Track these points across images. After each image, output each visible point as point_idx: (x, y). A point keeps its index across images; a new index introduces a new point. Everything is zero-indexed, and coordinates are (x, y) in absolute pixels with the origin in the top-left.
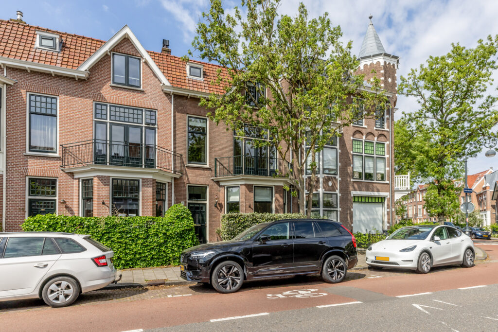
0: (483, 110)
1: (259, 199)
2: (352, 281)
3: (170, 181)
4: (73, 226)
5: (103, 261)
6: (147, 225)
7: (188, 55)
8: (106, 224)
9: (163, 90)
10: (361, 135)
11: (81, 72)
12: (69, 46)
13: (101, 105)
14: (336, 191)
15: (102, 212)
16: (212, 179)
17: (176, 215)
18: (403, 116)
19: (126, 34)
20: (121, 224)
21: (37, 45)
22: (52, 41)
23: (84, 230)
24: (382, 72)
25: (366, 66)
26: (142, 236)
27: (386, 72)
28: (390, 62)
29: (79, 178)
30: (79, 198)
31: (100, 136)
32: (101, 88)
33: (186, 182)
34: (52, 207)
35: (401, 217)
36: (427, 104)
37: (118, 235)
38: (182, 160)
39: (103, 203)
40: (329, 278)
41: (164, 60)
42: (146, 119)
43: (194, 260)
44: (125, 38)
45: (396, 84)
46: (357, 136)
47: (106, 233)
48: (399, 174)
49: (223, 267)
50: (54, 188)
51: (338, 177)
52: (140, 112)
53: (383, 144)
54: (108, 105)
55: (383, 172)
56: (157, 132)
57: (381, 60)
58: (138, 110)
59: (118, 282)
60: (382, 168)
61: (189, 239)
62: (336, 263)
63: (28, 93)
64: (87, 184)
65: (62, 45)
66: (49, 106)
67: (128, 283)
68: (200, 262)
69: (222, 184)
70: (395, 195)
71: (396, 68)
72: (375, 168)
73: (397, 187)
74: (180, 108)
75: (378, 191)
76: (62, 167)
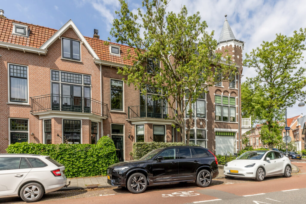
1: (156, 133)
2: (215, 186)
3: (100, 121)
4: (39, 150)
5: (58, 173)
6: (86, 150)
8: (60, 148)
9: (94, 62)
10: (220, 92)
11: (42, 50)
12: (34, 33)
13: (56, 71)
14: (204, 128)
15: (58, 141)
16: (127, 120)
17: (104, 143)
18: (247, 80)
19: (70, 25)
20: (69, 149)
21: (14, 32)
22: (23, 30)
23: (46, 153)
24: (233, 51)
25: (223, 47)
26: (83, 157)
27: (236, 51)
28: (238, 45)
29: (42, 119)
30: (42, 132)
31: (55, 92)
32: (55, 61)
33: (110, 122)
35: (245, 145)
36: (262, 72)
37: (68, 156)
38: (108, 108)
39: (58, 135)
40: (201, 184)
41: (95, 42)
42: (84, 81)
43: (115, 172)
44: (70, 28)
45: (242, 59)
46: (218, 93)
47: (60, 154)
48: (244, 118)
49: (134, 177)
50: (26, 125)
51: (206, 119)
53: (234, 98)
54: (60, 71)
55: (234, 116)
56: (91, 89)
57: (233, 44)
58: (79, 75)
59: (68, 186)
60: (233, 113)
61: (113, 158)
62: (205, 174)
63: (8, 64)
64: (48, 123)
65: (29, 32)
66: (22, 72)
67: (74, 187)
68: (120, 174)
69: (133, 123)
70: (242, 131)
71: (242, 49)
72: (229, 113)
73: (243, 126)
74: (106, 74)
75: (230, 128)
76: (31, 112)
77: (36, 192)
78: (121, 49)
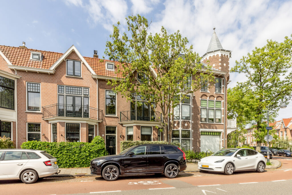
0: (288, 79)
1: (144, 133)
3: (96, 124)
4: (44, 147)
5: (49, 163)
6: (80, 147)
7: (103, 59)
8: (60, 145)
9: (92, 77)
10: (206, 97)
11: (51, 70)
12: (46, 57)
13: (61, 86)
14: (189, 129)
15: (62, 139)
16: (119, 123)
17: (95, 141)
18: (238, 84)
19: (73, 50)
20: (67, 146)
21: (31, 58)
22: (38, 56)
23: (49, 148)
24: (220, 60)
25: (210, 57)
26: (78, 152)
27: (222, 60)
28: (225, 54)
29: (51, 123)
30: (51, 133)
31: (61, 102)
32: (61, 78)
33: (105, 124)
34: (39, 137)
36: (252, 77)
37: (66, 151)
38: (103, 113)
39: (62, 135)
40: (168, 175)
41: (94, 61)
42: (84, 92)
43: (94, 164)
44: (73, 52)
45: (229, 67)
46: (204, 98)
47: (60, 150)
48: (230, 119)
49: (108, 168)
50: (39, 128)
51: (190, 121)
52: (81, 89)
53: (220, 102)
54: (65, 86)
55: (220, 118)
56: (89, 99)
57: (219, 53)
58: (79, 88)
59: (58, 174)
60: (219, 115)
63: (27, 82)
64: (55, 125)
65: (43, 57)
66: (36, 88)
67: (66, 175)
68: (97, 165)
69: (124, 125)
70: (227, 131)
71: (229, 57)
72: (215, 115)
73: (228, 126)
74: (101, 86)
75: (216, 128)
76: (43, 117)
77: (32, 177)
78: (115, 65)
